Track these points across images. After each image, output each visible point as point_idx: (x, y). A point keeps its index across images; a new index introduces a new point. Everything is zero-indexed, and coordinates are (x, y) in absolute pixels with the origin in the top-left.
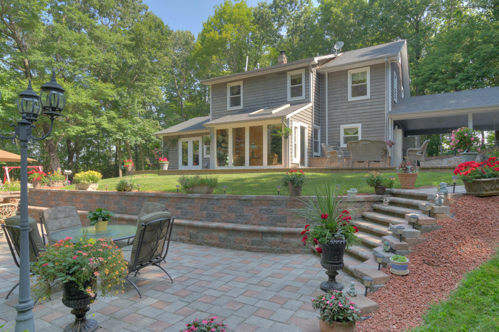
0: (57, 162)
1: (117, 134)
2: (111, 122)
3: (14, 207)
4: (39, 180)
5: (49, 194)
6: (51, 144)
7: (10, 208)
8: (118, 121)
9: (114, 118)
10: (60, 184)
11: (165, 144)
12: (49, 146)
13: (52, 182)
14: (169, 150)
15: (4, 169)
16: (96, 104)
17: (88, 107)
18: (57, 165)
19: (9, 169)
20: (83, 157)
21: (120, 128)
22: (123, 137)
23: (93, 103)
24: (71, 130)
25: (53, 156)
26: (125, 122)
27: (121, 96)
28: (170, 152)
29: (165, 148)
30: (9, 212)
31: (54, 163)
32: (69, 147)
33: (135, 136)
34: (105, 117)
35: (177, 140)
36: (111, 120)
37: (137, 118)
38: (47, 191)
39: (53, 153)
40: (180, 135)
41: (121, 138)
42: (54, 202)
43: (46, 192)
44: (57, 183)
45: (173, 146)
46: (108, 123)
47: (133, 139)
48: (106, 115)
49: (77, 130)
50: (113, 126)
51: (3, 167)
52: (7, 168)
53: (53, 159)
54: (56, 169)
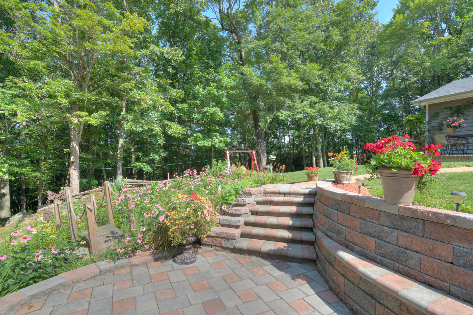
0: (263, 147)
1: (317, 119)
2: (313, 106)
6: (259, 131)
8: (318, 105)
12: (258, 133)
16: (304, 87)
17: (297, 89)
19: (230, 153)
22: (323, 122)
25: (260, 142)
31: (261, 149)
39: (260, 139)
41: (321, 123)
46: (310, 108)
49: (285, 115)
51: (225, 151)
52: (228, 152)
53: (261, 144)
54: (264, 156)
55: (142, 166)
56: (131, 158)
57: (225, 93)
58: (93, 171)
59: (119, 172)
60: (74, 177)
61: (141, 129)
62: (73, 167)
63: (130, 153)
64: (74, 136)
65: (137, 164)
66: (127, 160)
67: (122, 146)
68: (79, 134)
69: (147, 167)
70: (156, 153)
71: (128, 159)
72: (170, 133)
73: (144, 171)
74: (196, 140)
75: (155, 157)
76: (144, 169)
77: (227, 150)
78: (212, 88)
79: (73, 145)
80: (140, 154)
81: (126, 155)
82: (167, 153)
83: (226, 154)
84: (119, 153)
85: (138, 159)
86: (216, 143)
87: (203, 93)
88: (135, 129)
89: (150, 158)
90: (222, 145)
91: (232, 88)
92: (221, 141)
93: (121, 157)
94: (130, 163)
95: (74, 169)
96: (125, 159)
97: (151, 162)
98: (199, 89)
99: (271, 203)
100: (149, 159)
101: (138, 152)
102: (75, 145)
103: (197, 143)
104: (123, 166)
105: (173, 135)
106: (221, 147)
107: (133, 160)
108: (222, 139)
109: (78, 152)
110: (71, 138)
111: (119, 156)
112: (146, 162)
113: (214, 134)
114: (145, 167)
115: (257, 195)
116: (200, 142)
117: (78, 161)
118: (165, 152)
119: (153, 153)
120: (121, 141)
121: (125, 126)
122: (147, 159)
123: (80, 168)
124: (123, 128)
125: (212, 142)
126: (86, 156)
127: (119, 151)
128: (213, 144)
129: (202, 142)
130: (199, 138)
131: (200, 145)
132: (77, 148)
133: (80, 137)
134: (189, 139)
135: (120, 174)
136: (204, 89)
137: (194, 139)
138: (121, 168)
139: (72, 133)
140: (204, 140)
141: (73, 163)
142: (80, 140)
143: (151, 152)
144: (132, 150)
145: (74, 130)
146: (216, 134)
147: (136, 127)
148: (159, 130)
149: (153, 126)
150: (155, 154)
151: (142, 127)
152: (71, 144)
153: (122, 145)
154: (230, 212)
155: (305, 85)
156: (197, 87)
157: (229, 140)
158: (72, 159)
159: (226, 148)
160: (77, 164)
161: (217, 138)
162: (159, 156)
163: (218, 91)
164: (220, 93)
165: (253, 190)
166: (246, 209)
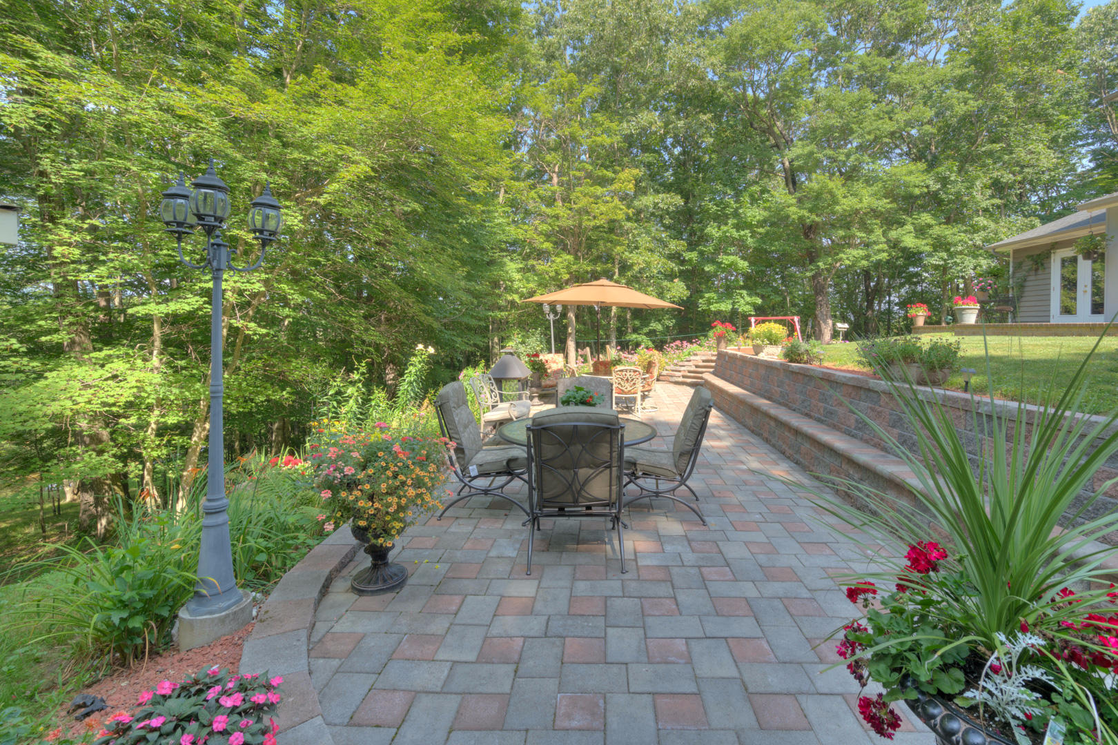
1: (933, 256)
2: (922, 234)
5: (727, 359)
8: (936, 230)
9: (929, 226)
11: (1018, 266)
12: (816, 285)
14: (1025, 280)
16: (889, 206)
17: (874, 213)
18: (827, 315)
19: (756, 320)
21: (940, 244)
22: (945, 260)
23: (884, 204)
25: (821, 301)
26: (950, 233)
27: (944, 181)
28: (1027, 284)
29: (1018, 275)
31: (822, 312)
33: (975, 256)
34: (909, 227)
35: (1048, 256)
36: (921, 231)
37: (982, 221)
40: (1056, 243)
41: (942, 263)
42: (729, 372)
43: (725, 356)
45: (1037, 270)
46: (916, 237)
47: (970, 262)
48: (913, 224)
50: (924, 242)
51: (750, 318)
52: (753, 319)
53: (821, 305)
54: (825, 322)
55: (640, 339)
56: (626, 329)
59: (612, 344)
60: (571, 348)
62: (570, 338)
63: (626, 321)
65: (634, 336)
67: (615, 315)
69: (646, 341)
70: (659, 321)
71: (622, 330)
74: (709, 303)
76: (643, 344)
77: (752, 315)
78: (729, 230)
80: (637, 323)
81: (620, 325)
82: (674, 321)
83: (751, 322)
84: (613, 323)
85: (635, 330)
86: (739, 306)
87: (717, 235)
90: (747, 308)
91: (761, 224)
92: (748, 303)
93: (614, 328)
94: (625, 335)
95: (571, 341)
96: (618, 329)
97: (652, 334)
98: (712, 230)
100: (649, 330)
101: (635, 319)
102: (572, 315)
104: (617, 338)
107: (629, 331)
109: (574, 323)
112: (645, 334)
114: (644, 340)
117: (574, 332)
118: (671, 319)
119: (655, 322)
120: (614, 309)
122: (646, 330)
123: (576, 340)
125: (734, 303)
126: (580, 327)
127: (612, 321)
128: (736, 307)
129: (718, 305)
130: (714, 299)
131: (713, 309)
132: (574, 317)
134: (700, 301)
136: (718, 229)
137: (706, 301)
138: (615, 341)
140: (722, 302)
141: (570, 334)
142: (576, 310)
143: (651, 320)
144: (628, 316)
146: (740, 292)
150: (657, 323)
152: (568, 316)
153: (615, 313)
154: (679, 365)
155: (891, 202)
157: (759, 301)
158: (570, 330)
159: (753, 313)
160: (573, 335)
161: (743, 297)
162: (663, 325)
163: (738, 231)
164: (742, 233)
165: (698, 352)
166: (691, 363)
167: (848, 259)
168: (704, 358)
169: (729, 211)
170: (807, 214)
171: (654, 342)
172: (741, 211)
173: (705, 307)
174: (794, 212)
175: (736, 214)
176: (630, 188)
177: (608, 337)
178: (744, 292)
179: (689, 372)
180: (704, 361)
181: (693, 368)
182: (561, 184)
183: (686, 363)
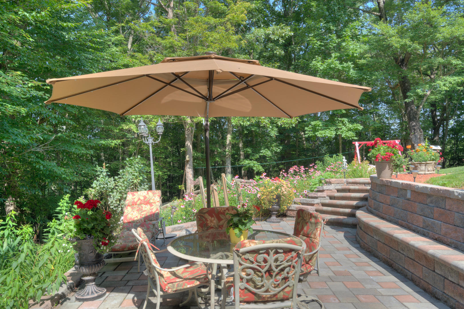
0: (419, 134)
3: (294, 254)
4: (387, 159)
5: (409, 195)
6: (412, 110)
7: (281, 256)
10: (430, 168)
12: (410, 112)
13: (414, 164)
15: (354, 144)
18: (420, 138)
19: (360, 145)
20: (452, 129)
24: (442, 84)
25: (414, 126)
30: (282, 270)
31: (416, 136)
32: (434, 117)
38: (406, 188)
39: (414, 121)
42: (421, 218)
43: (401, 189)
44: (423, 167)
49: (451, 83)
51: (353, 143)
52: (357, 144)
53: (414, 130)
55: (252, 165)
56: (239, 155)
57: (352, 64)
58: (204, 169)
59: (228, 170)
60: (189, 175)
61: (248, 123)
62: (188, 166)
63: (238, 149)
64: (188, 135)
65: (247, 162)
66: (235, 158)
67: (230, 143)
68: (192, 133)
69: (257, 166)
70: (268, 148)
71: (236, 156)
72: (280, 124)
73: (254, 170)
74: (315, 129)
75: (266, 152)
76: (254, 168)
77: (356, 140)
79: (187, 144)
80: (249, 150)
81: (234, 152)
82: (281, 147)
83: (355, 147)
84: (228, 150)
85: (247, 157)
86: (342, 132)
87: (321, 68)
88: (242, 124)
89: (261, 154)
90: (351, 134)
92: (350, 130)
93: (229, 155)
94: (238, 161)
95: (189, 168)
96: (233, 156)
97: (262, 159)
99: (349, 191)
100: (260, 156)
101: (247, 147)
102: (189, 144)
103: (316, 134)
104: (232, 164)
105: (283, 126)
106: (349, 137)
107: (242, 157)
108: (351, 126)
109: (192, 151)
110: (185, 137)
111: (227, 153)
112: (256, 160)
113: (340, 119)
114: (256, 165)
115: (338, 185)
116: (320, 132)
117: (192, 160)
118: (279, 146)
119: (264, 149)
120: (229, 137)
121: (233, 121)
122: (257, 156)
123: (193, 167)
124: (231, 123)
125: (337, 130)
126: (197, 154)
127: (227, 148)
128: (339, 133)
129: (323, 132)
130: (319, 126)
131: (319, 135)
132: (191, 146)
133: (193, 136)
134: (306, 128)
135: (229, 173)
136: (323, 62)
137: (312, 128)
138: (230, 166)
139: (186, 132)
140: (326, 129)
141: (188, 161)
142: (193, 139)
143: (261, 147)
144: (241, 145)
145: (188, 130)
146: (342, 119)
147: (243, 122)
148: (267, 122)
149: (261, 119)
150: (266, 149)
151: (249, 121)
152: (186, 144)
153: (230, 141)
154: (310, 195)
156: (314, 62)
157: (360, 127)
158: (187, 158)
159: (356, 138)
160: (191, 162)
161: (344, 125)
162: (271, 151)
163: (341, 63)
164: (345, 65)
165: (333, 180)
166: (324, 194)
167: (444, 85)
168: (339, 187)
169: (332, 45)
170: (409, 43)
171: (263, 166)
172: (344, 44)
173: (311, 134)
174: (396, 42)
175: (339, 48)
176: (243, 18)
177: (224, 163)
178: (346, 120)
179: (324, 205)
180: (338, 191)
181: (328, 201)
182: (176, 15)
183: (319, 194)
